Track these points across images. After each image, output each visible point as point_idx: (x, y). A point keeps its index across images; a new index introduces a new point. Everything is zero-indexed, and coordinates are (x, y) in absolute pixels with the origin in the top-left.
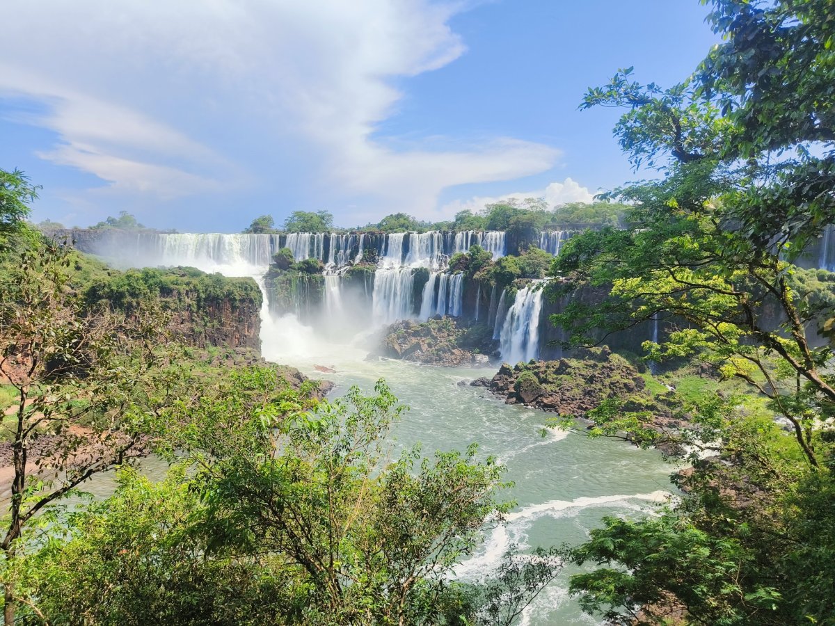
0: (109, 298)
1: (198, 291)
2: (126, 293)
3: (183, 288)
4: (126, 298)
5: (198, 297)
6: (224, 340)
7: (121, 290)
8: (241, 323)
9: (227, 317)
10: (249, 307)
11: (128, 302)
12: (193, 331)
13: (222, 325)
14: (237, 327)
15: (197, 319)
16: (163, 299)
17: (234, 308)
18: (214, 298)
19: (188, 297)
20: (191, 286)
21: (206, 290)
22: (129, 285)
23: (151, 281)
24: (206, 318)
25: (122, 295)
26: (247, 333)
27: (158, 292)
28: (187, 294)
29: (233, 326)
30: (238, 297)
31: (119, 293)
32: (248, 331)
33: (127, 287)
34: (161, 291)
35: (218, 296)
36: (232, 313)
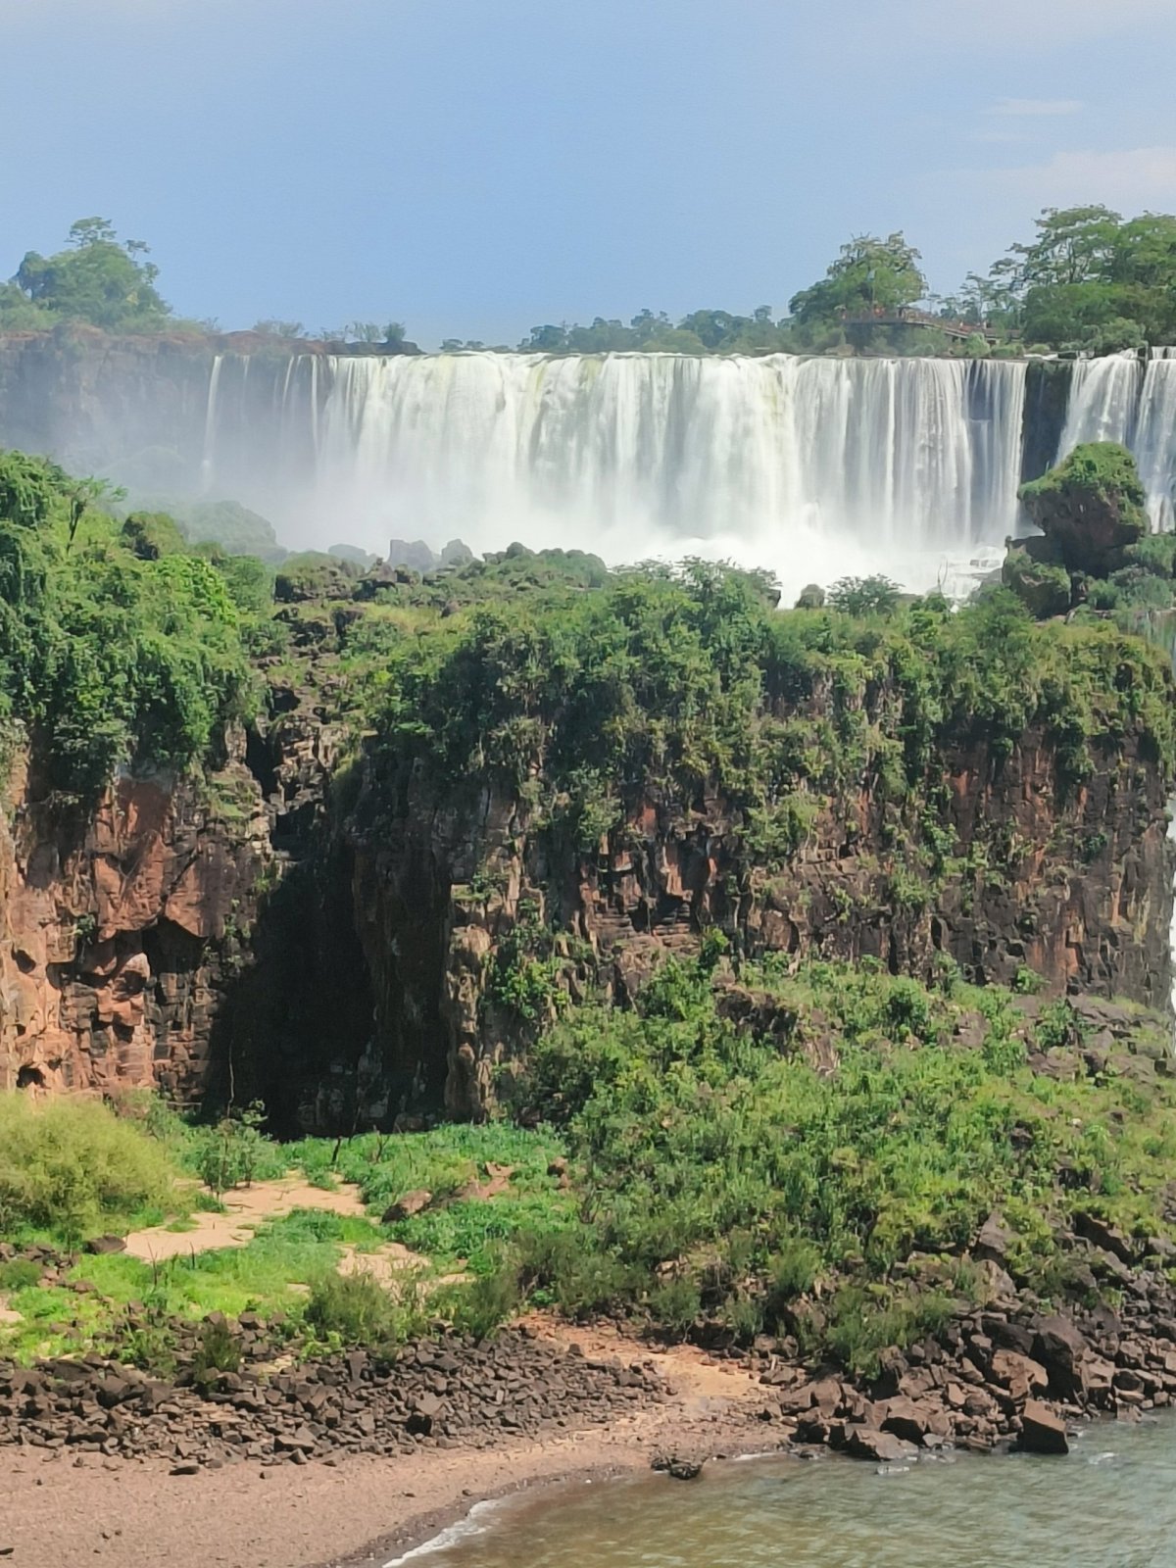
0: (543, 710)
1: (910, 685)
2: (626, 688)
3: (856, 670)
4: (623, 711)
5: (909, 717)
6: (1016, 951)
7: (604, 670)
8: (1097, 866)
9: (1034, 830)
10: (1137, 781)
11: (631, 735)
12: (888, 894)
13: (1012, 872)
14: (1076, 886)
15: (902, 835)
16: (778, 727)
17: (1066, 779)
18: (979, 722)
19: (872, 717)
20: (880, 658)
21: (948, 680)
22: (636, 647)
23: (727, 633)
24: (938, 832)
25: (601, 699)
26: (1117, 923)
27: (753, 686)
28: (869, 701)
29: (1058, 881)
30: (1087, 724)
31: (590, 687)
32: (1123, 912)
33: (624, 660)
34: (769, 683)
35: (1001, 713)
36: (1058, 805)
